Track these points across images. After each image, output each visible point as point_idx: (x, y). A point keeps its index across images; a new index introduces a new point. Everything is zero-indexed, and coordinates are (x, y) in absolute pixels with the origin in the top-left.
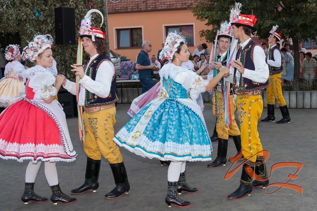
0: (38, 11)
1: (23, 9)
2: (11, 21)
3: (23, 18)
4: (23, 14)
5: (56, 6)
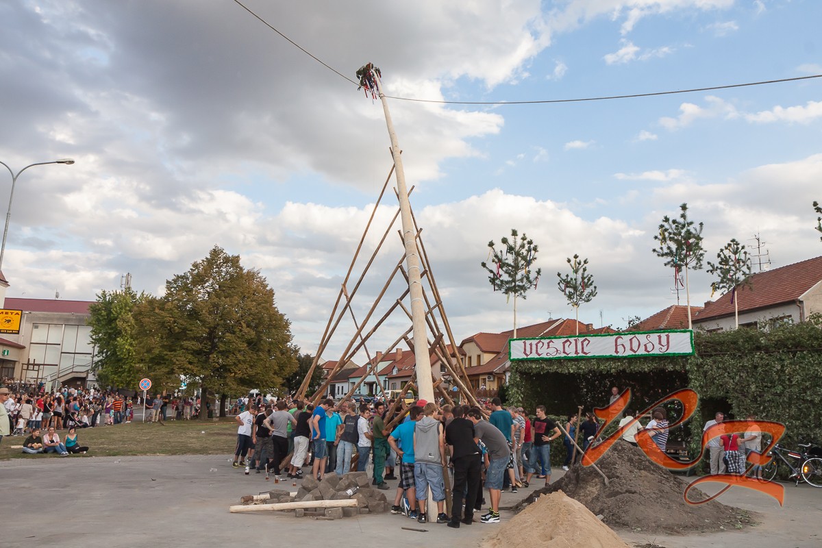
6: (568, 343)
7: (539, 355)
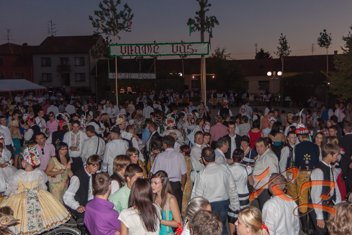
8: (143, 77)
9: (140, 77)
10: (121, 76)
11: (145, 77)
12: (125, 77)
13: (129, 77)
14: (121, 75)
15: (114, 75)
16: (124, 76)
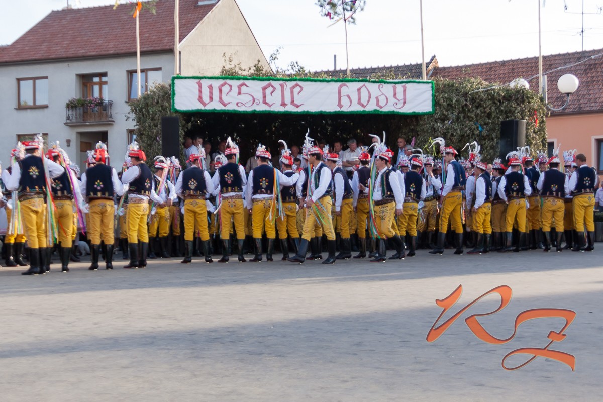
0: (481, 125)
1: (467, 122)
2: (454, 136)
3: (466, 133)
4: (467, 129)
5: (499, 118)
6: (271, 89)
7: (225, 105)
8: (360, 103)
9: (345, 101)
10: (242, 98)
11: (373, 101)
12: (265, 102)
13: (284, 104)
14: (240, 93)
15: (206, 91)
16: (259, 96)
